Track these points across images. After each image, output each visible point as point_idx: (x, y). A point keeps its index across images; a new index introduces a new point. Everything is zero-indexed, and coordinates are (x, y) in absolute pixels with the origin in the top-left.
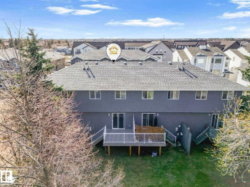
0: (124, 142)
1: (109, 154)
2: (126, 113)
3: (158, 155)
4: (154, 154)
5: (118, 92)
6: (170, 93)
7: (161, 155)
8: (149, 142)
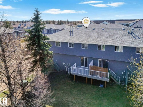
0: (82, 74)
1: (75, 80)
2: (89, 57)
3: (104, 86)
4: (101, 86)
5: (83, 44)
6: (116, 48)
7: (106, 87)
8: (98, 77)
